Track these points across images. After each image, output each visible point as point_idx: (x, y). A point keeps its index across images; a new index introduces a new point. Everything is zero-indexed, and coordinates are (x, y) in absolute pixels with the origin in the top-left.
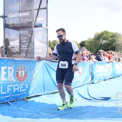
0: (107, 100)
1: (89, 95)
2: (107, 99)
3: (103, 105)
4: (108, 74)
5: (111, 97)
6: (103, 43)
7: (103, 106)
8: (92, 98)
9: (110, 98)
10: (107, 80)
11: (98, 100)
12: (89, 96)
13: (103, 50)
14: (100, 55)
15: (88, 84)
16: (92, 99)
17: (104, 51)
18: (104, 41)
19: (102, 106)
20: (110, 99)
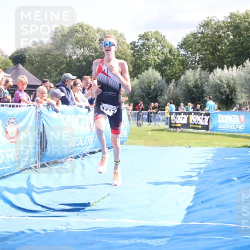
0: (79, 210)
1: (30, 200)
2: (79, 208)
3: (69, 224)
4: (88, 139)
5: (92, 203)
6: (76, 57)
7: (69, 227)
8: (40, 207)
9: (88, 205)
10: (84, 156)
11: (55, 210)
12: (32, 203)
13: (73, 75)
14: (67, 89)
15: (31, 168)
16: (39, 209)
17: (76, 77)
18: (79, 52)
19: (64, 228)
20: (87, 209)
